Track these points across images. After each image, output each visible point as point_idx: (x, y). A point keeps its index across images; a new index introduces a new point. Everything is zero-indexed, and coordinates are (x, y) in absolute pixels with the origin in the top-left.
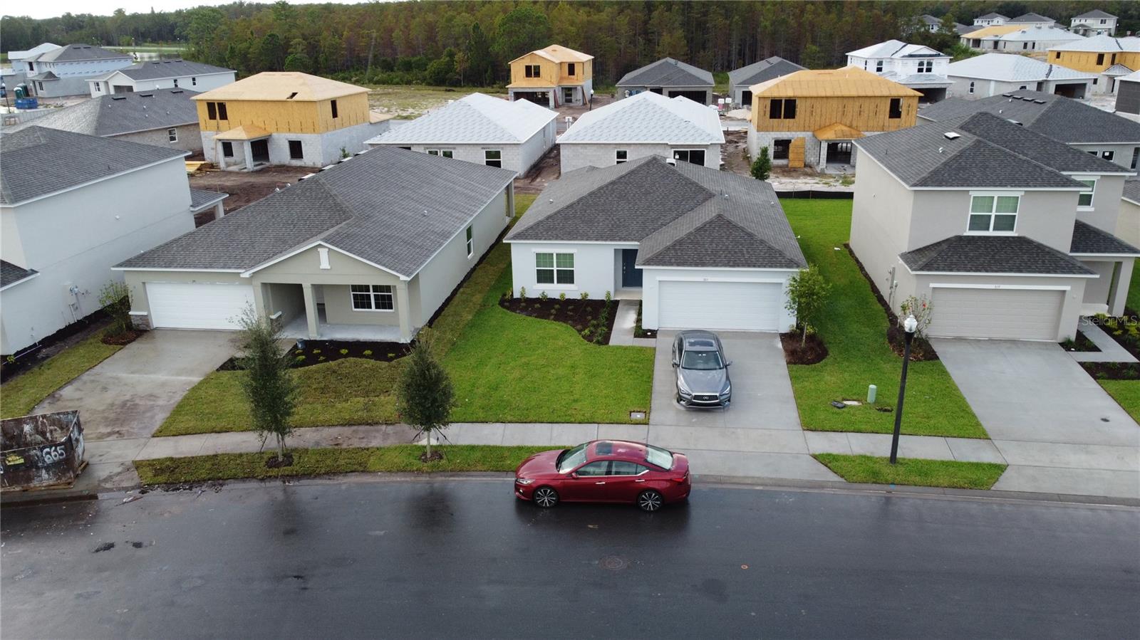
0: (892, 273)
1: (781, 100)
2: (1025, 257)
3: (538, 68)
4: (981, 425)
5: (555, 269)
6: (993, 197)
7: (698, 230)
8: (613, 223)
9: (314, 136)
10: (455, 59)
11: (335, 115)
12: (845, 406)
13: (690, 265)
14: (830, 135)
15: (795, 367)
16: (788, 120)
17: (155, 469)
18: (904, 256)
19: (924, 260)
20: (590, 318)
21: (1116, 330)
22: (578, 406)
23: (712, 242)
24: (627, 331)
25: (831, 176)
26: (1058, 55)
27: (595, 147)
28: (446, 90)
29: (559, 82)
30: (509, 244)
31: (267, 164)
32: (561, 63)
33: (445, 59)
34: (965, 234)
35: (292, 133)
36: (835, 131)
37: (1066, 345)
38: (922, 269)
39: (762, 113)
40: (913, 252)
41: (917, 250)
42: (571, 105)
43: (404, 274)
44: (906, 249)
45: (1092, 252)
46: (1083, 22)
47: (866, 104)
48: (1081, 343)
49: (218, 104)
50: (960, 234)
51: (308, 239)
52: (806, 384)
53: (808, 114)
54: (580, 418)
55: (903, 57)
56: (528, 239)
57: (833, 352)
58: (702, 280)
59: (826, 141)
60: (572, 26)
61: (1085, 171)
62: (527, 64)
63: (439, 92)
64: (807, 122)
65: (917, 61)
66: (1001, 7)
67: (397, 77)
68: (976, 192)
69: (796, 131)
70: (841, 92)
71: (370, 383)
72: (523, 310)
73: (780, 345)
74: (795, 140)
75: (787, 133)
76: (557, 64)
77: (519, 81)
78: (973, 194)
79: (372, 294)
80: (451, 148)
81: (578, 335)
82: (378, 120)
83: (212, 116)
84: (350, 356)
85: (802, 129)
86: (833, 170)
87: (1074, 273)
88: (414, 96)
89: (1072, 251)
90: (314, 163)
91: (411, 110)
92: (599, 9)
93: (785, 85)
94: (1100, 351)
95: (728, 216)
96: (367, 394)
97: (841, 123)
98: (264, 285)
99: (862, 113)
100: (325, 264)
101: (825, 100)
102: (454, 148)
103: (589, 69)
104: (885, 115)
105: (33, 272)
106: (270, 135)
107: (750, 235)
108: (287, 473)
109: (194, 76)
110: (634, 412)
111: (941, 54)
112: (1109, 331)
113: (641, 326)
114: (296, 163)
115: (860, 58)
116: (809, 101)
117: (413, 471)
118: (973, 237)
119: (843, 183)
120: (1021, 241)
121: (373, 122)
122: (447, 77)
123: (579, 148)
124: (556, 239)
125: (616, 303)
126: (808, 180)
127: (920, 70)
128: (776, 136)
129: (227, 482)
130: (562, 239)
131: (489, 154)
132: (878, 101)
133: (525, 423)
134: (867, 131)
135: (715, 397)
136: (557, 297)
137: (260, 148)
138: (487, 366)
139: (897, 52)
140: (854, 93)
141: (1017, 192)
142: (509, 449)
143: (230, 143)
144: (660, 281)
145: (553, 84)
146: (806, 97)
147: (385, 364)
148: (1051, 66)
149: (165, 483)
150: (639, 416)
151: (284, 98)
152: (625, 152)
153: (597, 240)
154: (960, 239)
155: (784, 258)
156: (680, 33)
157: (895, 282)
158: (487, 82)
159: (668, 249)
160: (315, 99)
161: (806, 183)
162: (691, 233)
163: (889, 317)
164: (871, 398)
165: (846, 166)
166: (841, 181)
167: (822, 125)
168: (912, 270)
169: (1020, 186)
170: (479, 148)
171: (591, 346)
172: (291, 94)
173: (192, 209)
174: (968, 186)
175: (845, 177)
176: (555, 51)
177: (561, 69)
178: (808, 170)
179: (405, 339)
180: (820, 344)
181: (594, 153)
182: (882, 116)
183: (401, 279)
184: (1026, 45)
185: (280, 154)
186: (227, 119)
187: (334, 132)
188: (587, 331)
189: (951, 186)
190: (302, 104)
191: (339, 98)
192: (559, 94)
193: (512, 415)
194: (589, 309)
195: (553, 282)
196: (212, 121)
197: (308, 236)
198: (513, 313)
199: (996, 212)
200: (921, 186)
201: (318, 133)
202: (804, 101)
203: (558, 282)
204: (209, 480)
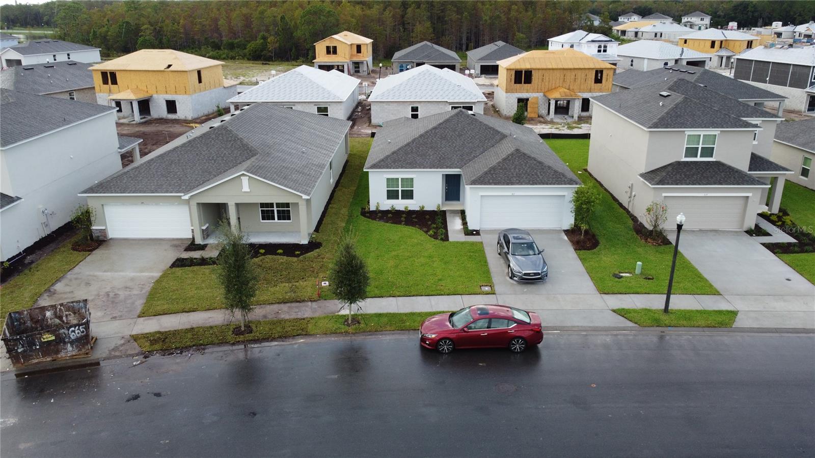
0: (631, 188)
1: (522, 71)
2: (722, 174)
3: (335, 48)
4: (713, 286)
5: (400, 189)
6: (700, 135)
7: (504, 160)
8: (440, 156)
9: (185, 96)
10: (269, 41)
11: (200, 81)
12: (622, 277)
13: (504, 184)
14: (556, 95)
15: (582, 252)
16: (526, 85)
17: (150, 340)
18: (642, 175)
19: (658, 178)
20: (430, 223)
21: (778, 222)
22: (443, 283)
23: (515, 168)
24: (459, 231)
25: (558, 124)
26: (686, 42)
27: (395, 104)
28: (263, 64)
29: (351, 58)
30: (368, 172)
31: (149, 118)
32: (351, 45)
33: (259, 41)
34: (682, 160)
35: (168, 94)
36: (560, 92)
37: (750, 232)
38: (658, 184)
39: (509, 80)
40: (648, 172)
41: (651, 171)
42: (359, 74)
43: (305, 194)
44: (643, 171)
45: (760, 171)
46: (689, 20)
47: (579, 73)
48: (757, 231)
49: (110, 73)
50: (679, 160)
51: (227, 170)
52: (592, 263)
53: (540, 80)
54: (448, 292)
55: (588, 42)
56: (382, 168)
57: (602, 241)
58: (511, 194)
59: (554, 99)
60: (353, 18)
61: (752, 117)
62: (327, 45)
63: (257, 65)
64: (540, 86)
65: (597, 45)
66: (635, 9)
67: (224, 54)
68: (689, 132)
69: (532, 93)
70: (562, 65)
71: (289, 273)
72: (381, 219)
73: (566, 238)
74: (532, 99)
75: (526, 94)
76: (348, 45)
77: (322, 57)
78: (687, 133)
79: (275, 209)
80: (291, 105)
81: (424, 234)
82: (229, 85)
83: (105, 82)
84: (267, 255)
85: (537, 91)
86: (558, 119)
87: (755, 185)
88: (241, 68)
89: (749, 171)
90: (185, 117)
91: (242, 78)
92: (370, 6)
93: (524, 60)
94: (771, 235)
95: (522, 150)
96: (289, 281)
97: (562, 87)
98: (198, 204)
99: (576, 80)
100: (246, 187)
101: (551, 71)
102: (294, 105)
103: (370, 49)
104: (591, 81)
105: (19, 198)
106: (151, 97)
107: (540, 163)
108: (251, 338)
109: (68, 52)
110: (482, 286)
111: (613, 40)
112: (773, 223)
113: (467, 228)
114: (172, 116)
115: (557, 43)
116: (540, 71)
117: (342, 333)
118: (687, 162)
119: (568, 127)
120: (718, 164)
121: (225, 86)
122: (262, 54)
123: (384, 104)
124: (402, 168)
125: (444, 212)
126: (543, 126)
127: (599, 51)
128: (518, 96)
129: (207, 346)
130: (406, 168)
131: (319, 109)
132: (587, 71)
133: (410, 296)
134: (580, 92)
135: (539, 274)
136: (403, 209)
137: (144, 106)
138: (369, 258)
139: (583, 38)
140: (571, 66)
141: (715, 131)
142: (406, 314)
143: (120, 102)
144: (481, 196)
145: (347, 59)
146: (539, 69)
147: (295, 259)
148: (683, 49)
149: (161, 350)
150: (487, 289)
151: (162, 68)
152: (417, 108)
153: (430, 168)
154: (679, 163)
155: (566, 178)
156: (428, 24)
157: (633, 193)
158: (292, 58)
159: (486, 173)
160: (187, 70)
161: (543, 128)
162: (500, 162)
163: (630, 217)
164: (638, 271)
165: (566, 116)
166: (566, 127)
167: (550, 89)
168: (652, 185)
169: (718, 128)
170: (312, 105)
171: (438, 242)
172: (167, 66)
173: (119, 150)
174: (685, 128)
175: (568, 124)
176: (346, 35)
177: (351, 48)
178: (542, 119)
179: (305, 241)
180: (594, 236)
181: (396, 108)
182: (589, 82)
183: (303, 198)
184: (656, 34)
185: (159, 110)
186: (117, 84)
187: (199, 94)
188: (431, 232)
189: (674, 128)
190: (176, 74)
191: (203, 68)
192: (351, 66)
193: (398, 292)
194: (427, 217)
195: (398, 198)
196: (105, 85)
197: (227, 168)
198: (374, 221)
199: (702, 145)
200: (655, 128)
201: (188, 95)
202: (537, 71)
203: (402, 199)
204: (194, 346)
